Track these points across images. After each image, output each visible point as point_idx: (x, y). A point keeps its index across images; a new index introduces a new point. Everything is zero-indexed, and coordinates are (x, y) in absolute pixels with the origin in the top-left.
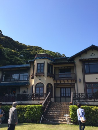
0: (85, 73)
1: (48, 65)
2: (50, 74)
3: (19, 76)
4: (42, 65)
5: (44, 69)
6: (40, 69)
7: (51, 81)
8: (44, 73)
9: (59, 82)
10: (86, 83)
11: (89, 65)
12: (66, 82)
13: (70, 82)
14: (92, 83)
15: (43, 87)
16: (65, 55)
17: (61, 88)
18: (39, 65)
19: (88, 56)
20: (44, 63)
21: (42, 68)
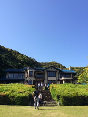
0: (48, 76)
1: (34, 72)
2: (35, 76)
3: (18, 75)
4: (32, 72)
5: (32, 74)
6: (31, 74)
7: (35, 79)
8: (32, 76)
9: (37, 80)
10: (48, 80)
11: (50, 73)
12: (40, 80)
13: (42, 80)
14: (50, 80)
15: (32, 81)
16: (34, 59)
17: (38, 82)
18: (30, 72)
19: (50, 70)
20: (32, 71)
21: (32, 73)
